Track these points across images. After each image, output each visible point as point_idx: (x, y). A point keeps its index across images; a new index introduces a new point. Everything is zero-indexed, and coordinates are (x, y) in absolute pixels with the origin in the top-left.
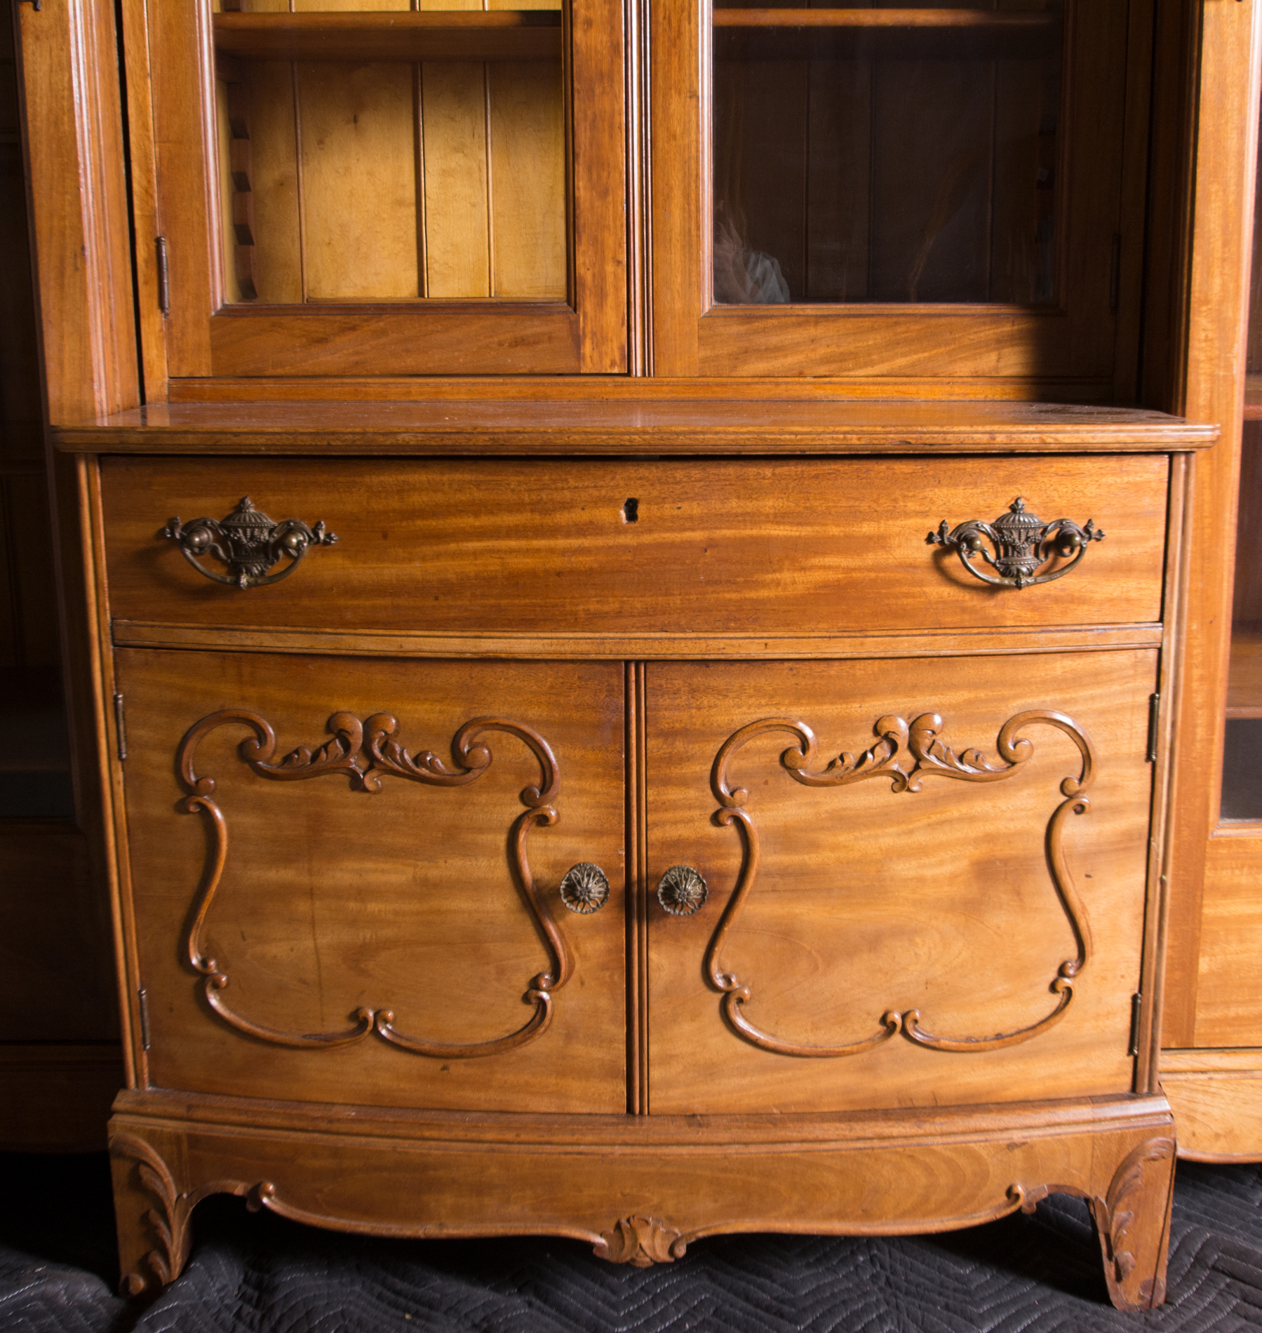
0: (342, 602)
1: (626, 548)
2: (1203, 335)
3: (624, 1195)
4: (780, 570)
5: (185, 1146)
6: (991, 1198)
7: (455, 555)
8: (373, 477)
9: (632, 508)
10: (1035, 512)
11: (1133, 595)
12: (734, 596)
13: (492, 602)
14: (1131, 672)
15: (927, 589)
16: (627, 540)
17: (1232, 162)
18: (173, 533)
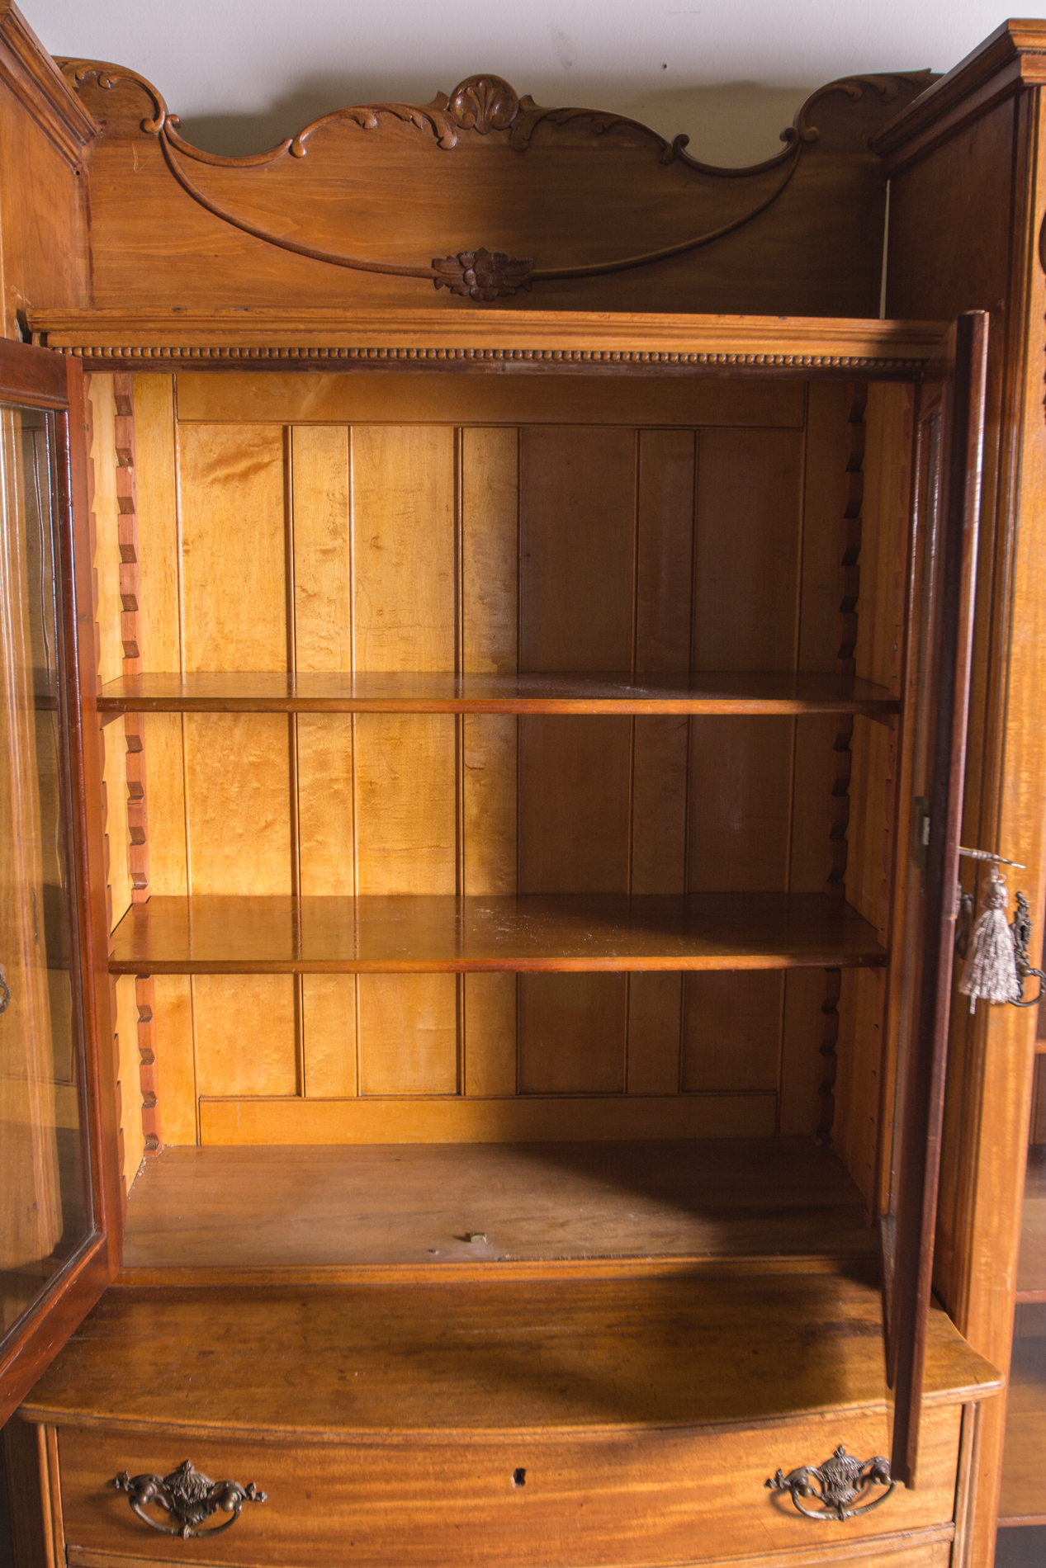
0: (270, 1545)
1: (515, 1506)
2: (983, 1260)
4: (645, 1517)
7: (368, 1512)
8: (299, 1451)
9: (520, 1476)
10: (854, 1454)
11: (932, 1504)
12: (604, 1538)
13: (400, 1547)
14: (929, 1561)
16: (518, 1499)
17: (1010, 1128)
18: (122, 1484)
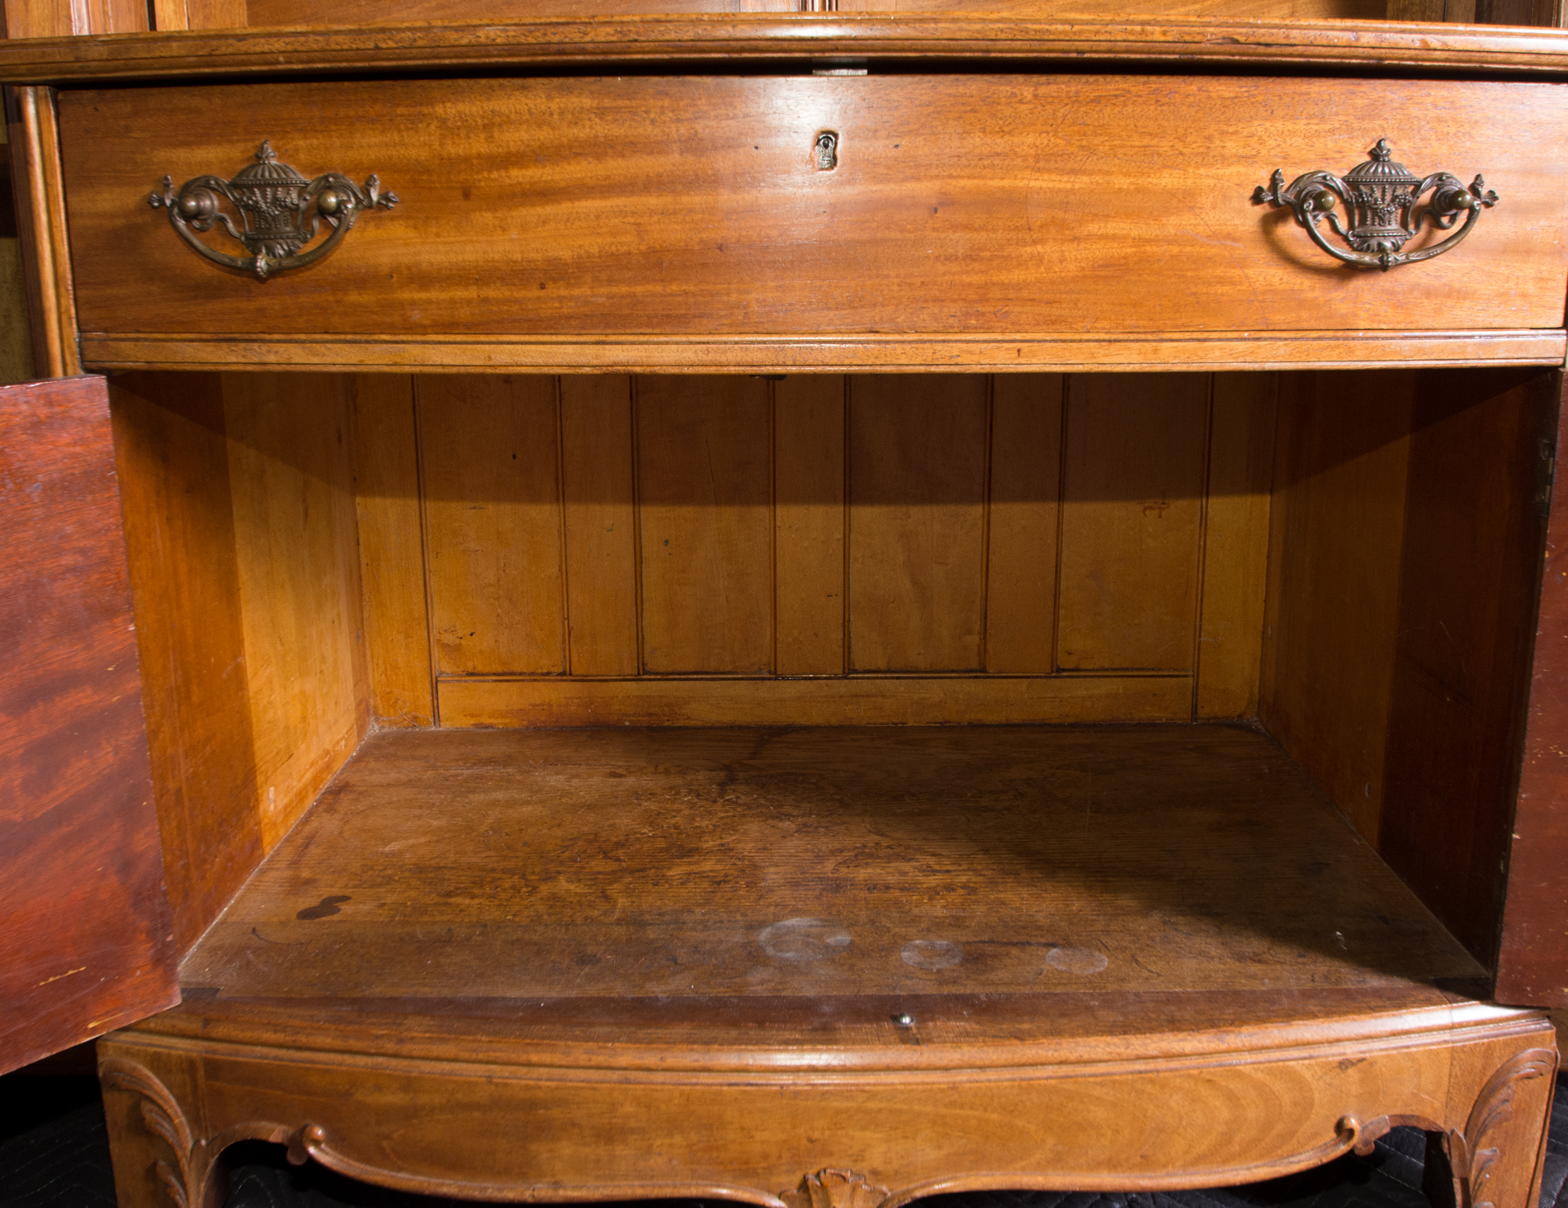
0: (406, 295)
3: (811, 1140)
4: (1043, 240)
5: (201, 1074)
6: (1315, 1135)
7: (568, 222)
10: (1404, 160)
12: (976, 278)
15: (1251, 272)
18: (162, 200)
